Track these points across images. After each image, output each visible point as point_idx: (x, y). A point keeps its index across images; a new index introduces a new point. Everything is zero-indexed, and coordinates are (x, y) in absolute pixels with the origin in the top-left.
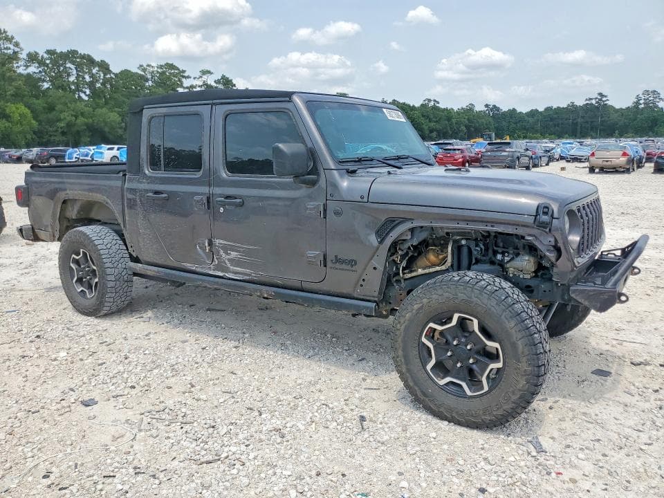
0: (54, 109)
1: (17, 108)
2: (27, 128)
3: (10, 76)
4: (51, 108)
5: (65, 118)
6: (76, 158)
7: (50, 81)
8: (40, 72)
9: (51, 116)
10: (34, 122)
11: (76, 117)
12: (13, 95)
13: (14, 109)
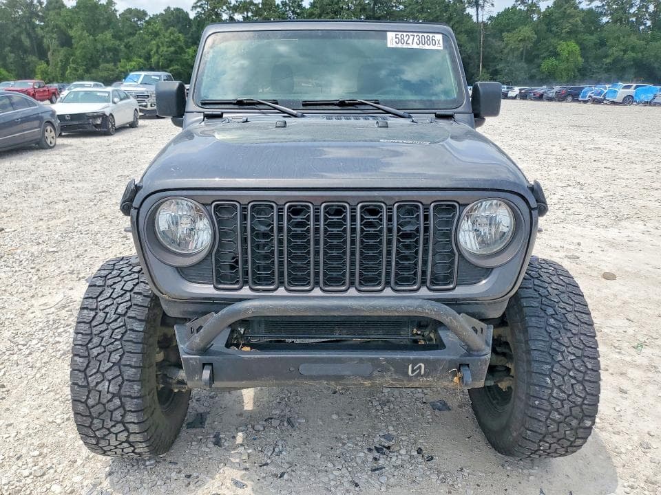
0: (606, 45)
1: (568, 46)
2: (572, 65)
3: (569, 13)
4: (602, 43)
5: (613, 54)
6: (590, 96)
7: (611, 14)
8: (603, 5)
9: (600, 52)
10: (580, 59)
11: (625, 51)
12: (568, 32)
13: (565, 46)
